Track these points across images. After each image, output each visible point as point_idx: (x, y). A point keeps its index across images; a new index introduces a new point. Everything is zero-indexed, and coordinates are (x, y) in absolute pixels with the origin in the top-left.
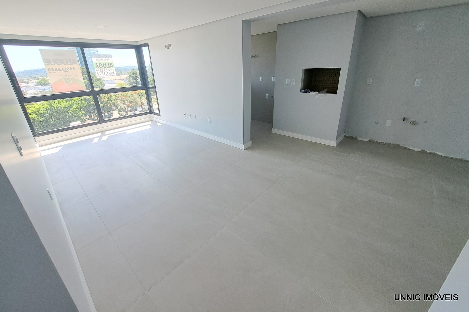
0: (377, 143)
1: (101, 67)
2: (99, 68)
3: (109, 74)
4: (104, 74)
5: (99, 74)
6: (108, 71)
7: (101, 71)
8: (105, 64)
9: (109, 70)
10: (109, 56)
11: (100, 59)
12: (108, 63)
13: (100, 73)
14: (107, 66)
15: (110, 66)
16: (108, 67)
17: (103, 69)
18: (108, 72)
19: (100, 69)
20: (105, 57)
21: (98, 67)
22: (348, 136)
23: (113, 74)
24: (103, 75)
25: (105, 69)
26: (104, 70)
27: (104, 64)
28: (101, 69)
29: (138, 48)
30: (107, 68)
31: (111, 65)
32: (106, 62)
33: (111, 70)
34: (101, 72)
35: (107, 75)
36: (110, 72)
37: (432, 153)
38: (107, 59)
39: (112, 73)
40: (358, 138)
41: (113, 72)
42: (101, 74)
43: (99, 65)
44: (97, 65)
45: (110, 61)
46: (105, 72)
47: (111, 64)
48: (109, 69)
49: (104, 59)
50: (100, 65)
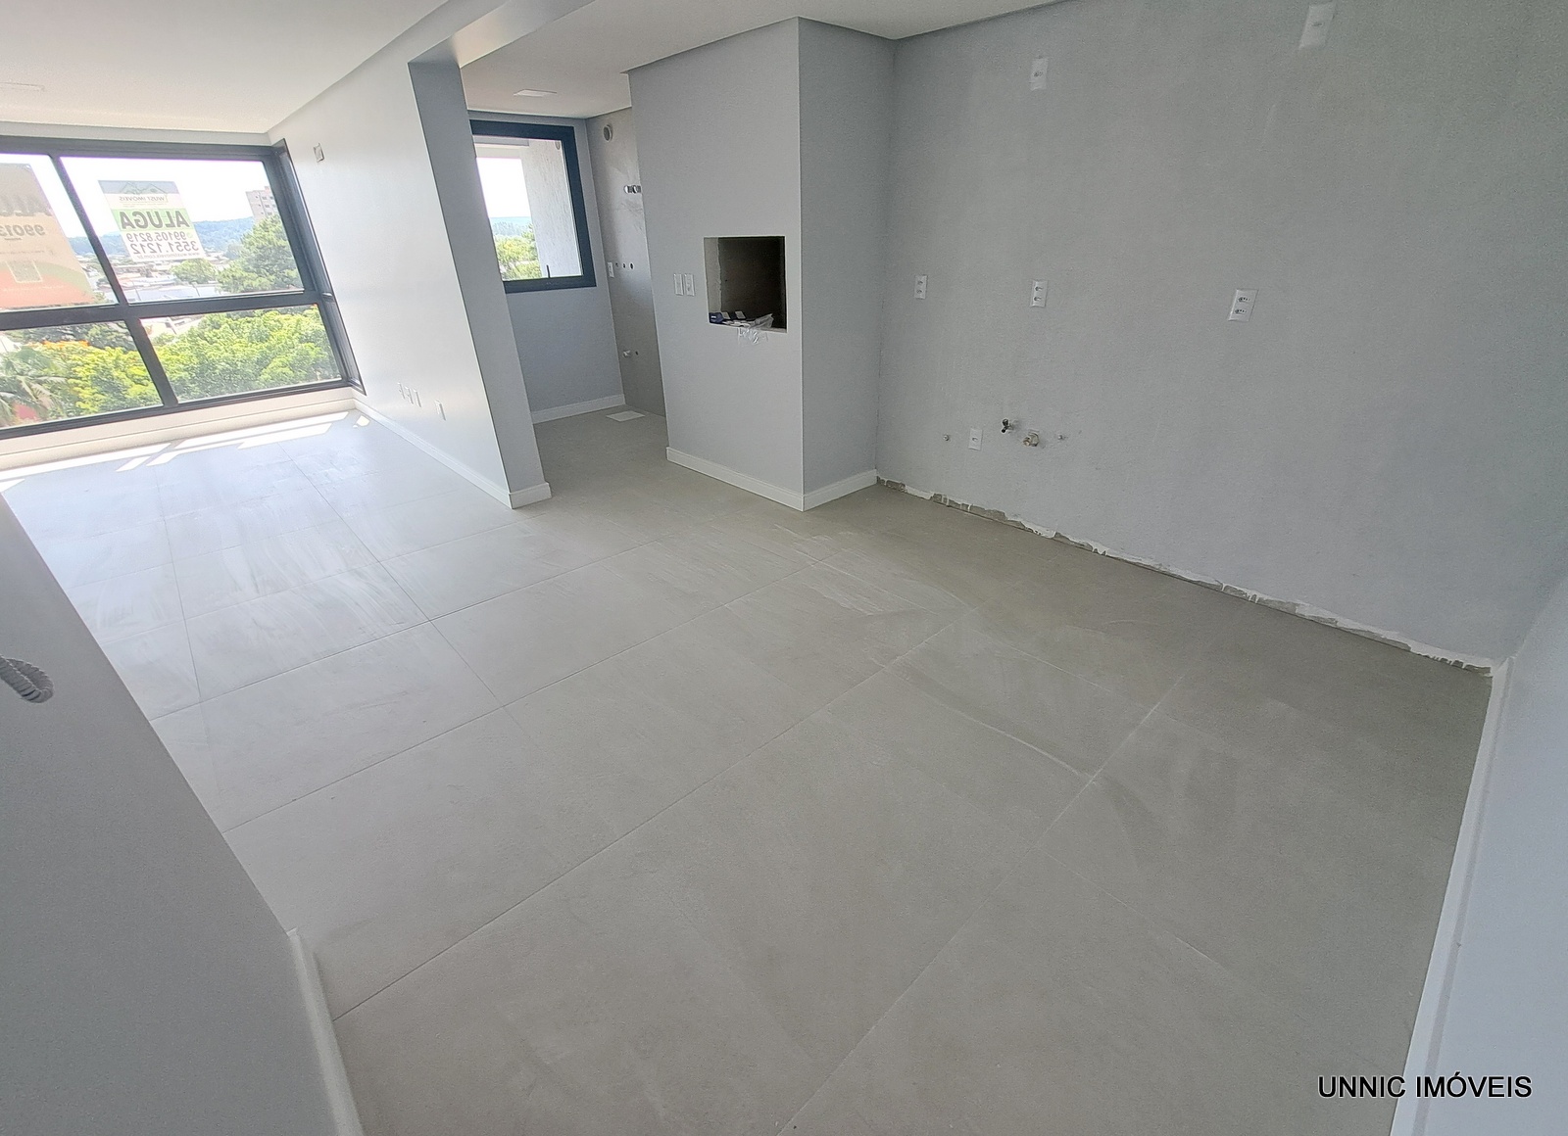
0: (952, 505)
1: (142, 223)
2: (134, 227)
3: (174, 247)
4: (155, 248)
5: (139, 248)
6: (169, 240)
7: (145, 237)
8: (157, 213)
9: (173, 237)
10: (167, 188)
11: (132, 195)
12: (168, 213)
13: (142, 246)
14: (166, 221)
15: (175, 222)
16: (167, 226)
17: (151, 230)
18: (170, 244)
19: (138, 231)
20: (153, 191)
21: (130, 224)
22: (886, 480)
23: (192, 251)
24: (155, 254)
25: (160, 231)
26: (154, 236)
27: (153, 215)
28: (144, 231)
29: (274, 158)
30: (164, 230)
31: (180, 219)
32: (160, 207)
33: (182, 235)
34: (145, 244)
35: (170, 252)
36: (181, 241)
37: (1081, 547)
38: (162, 195)
39: (188, 248)
40: (909, 489)
41: (189, 241)
42: (146, 249)
43: (132, 219)
44: (128, 220)
45: (171, 203)
46: (159, 242)
47: (178, 213)
48: (172, 230)
49: (149, 195)
50: (138, 217)
